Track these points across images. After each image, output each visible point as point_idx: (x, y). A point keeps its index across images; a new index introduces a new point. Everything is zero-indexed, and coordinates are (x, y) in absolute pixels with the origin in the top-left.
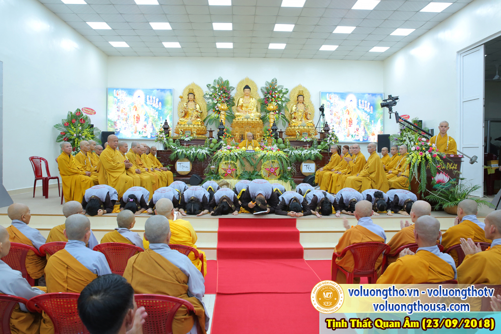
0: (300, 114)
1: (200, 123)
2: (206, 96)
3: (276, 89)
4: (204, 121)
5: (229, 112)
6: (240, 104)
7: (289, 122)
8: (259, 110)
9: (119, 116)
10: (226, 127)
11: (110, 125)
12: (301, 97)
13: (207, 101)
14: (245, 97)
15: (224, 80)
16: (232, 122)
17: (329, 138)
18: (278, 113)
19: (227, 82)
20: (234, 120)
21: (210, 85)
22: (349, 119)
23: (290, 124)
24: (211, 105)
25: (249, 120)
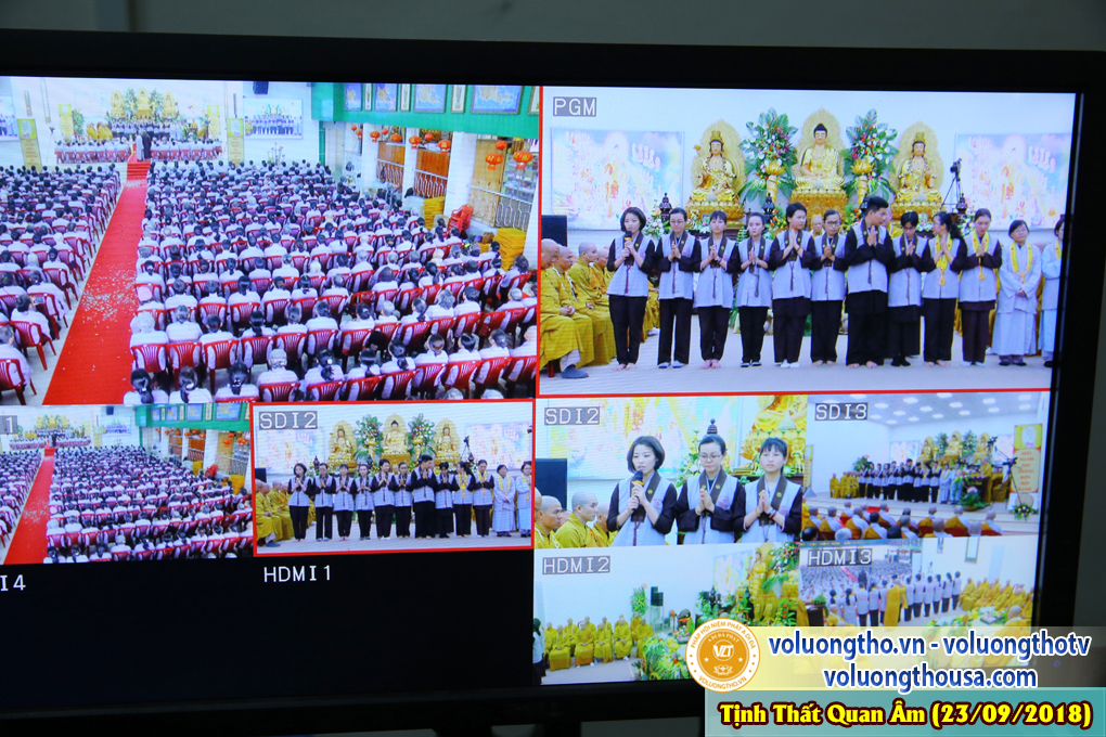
0: (916, 177)
1: (731, 199)
2: (745, 146)
3: (874, 131)
4: (739, 194)
5: (785, 176)
6: (806, 161)
7: (894, 193)
8: (842, 172)
9: (577, 184)
10: (777, 205)
11: (558, 202)
12: (919, 145)
13: (746, 155)
14: (817, 147)
15: (779, 114)
16: (790, 194)
17: (964, 225)
18: (876, 177)
19: (784, 119)
20: (794, 192)
21: (752, 124)
22: (1007, 185)
23: (896, 198)
24: (754, 163)
25: (821, 191)
